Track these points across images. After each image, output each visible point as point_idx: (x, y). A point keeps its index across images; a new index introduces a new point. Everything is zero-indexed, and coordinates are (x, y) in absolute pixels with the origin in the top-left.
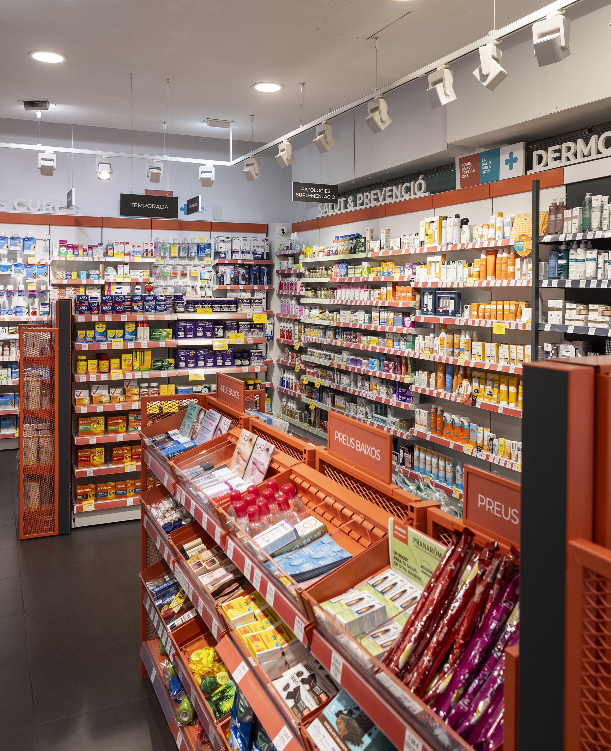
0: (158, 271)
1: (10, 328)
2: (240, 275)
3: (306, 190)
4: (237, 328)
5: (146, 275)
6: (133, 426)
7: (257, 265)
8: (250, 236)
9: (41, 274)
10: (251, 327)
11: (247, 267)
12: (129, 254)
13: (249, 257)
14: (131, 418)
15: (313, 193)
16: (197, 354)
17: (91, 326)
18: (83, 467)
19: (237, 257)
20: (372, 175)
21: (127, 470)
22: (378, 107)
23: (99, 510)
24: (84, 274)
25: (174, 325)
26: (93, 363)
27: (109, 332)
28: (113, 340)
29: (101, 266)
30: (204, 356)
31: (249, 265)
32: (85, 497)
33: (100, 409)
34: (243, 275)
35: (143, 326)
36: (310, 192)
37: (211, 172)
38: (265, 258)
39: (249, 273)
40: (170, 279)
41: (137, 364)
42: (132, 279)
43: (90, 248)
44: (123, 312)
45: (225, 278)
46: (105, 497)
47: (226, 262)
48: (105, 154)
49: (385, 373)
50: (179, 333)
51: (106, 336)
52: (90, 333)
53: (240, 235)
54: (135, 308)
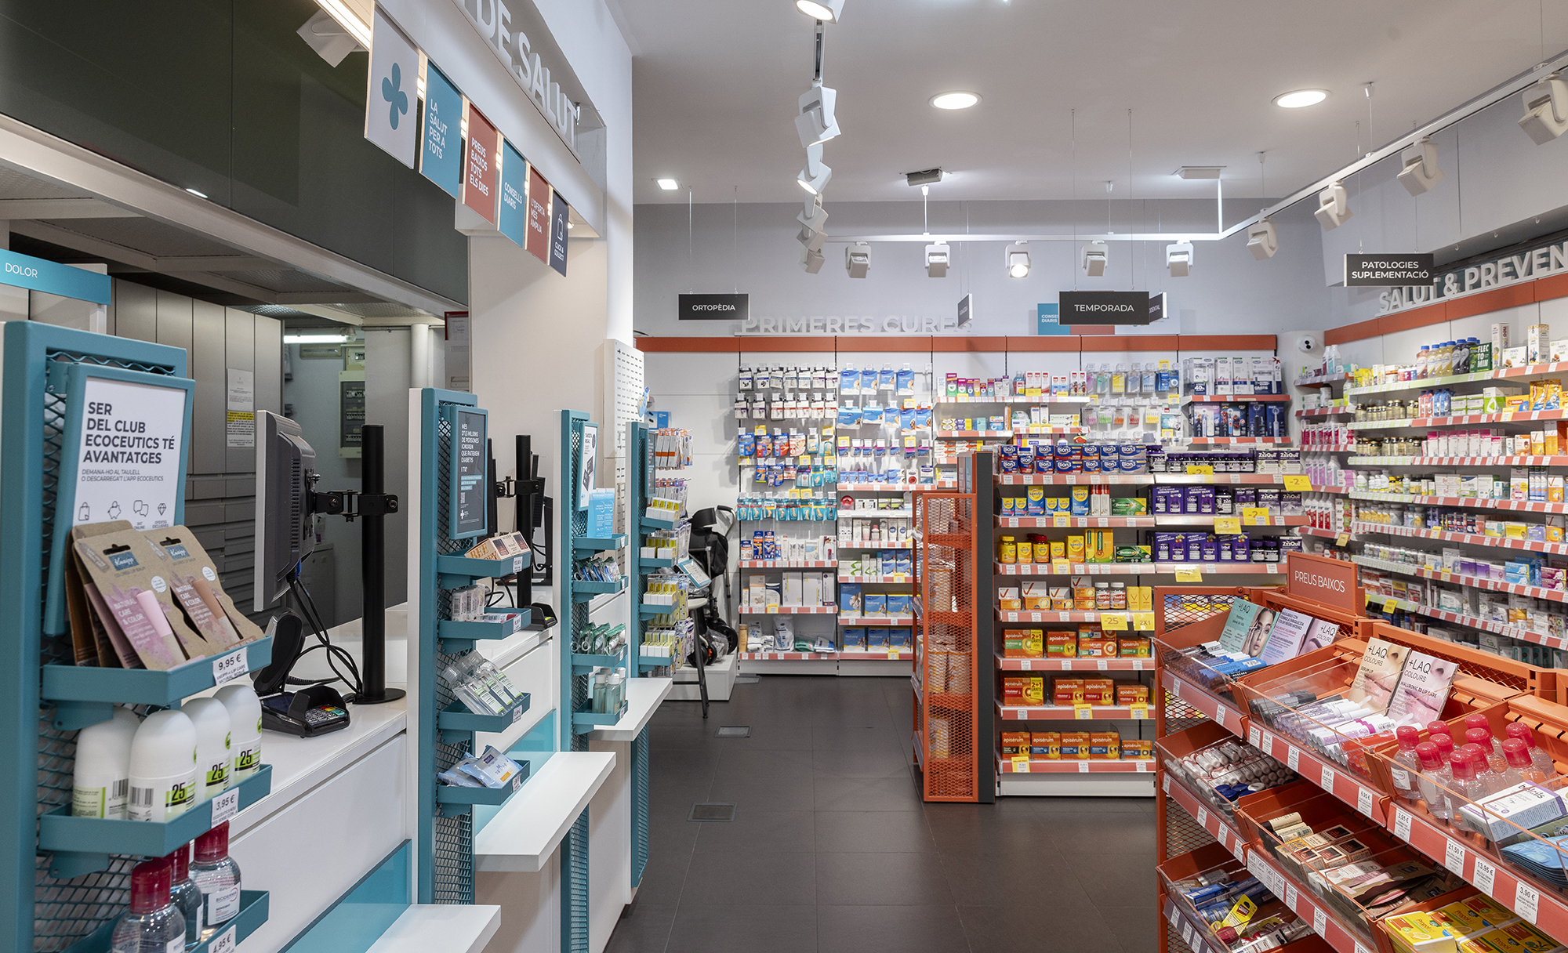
0: (1093, 416)
1: (880, 500)
2: (1231, 421)
3: (1371, 265)
4: (1257, 499)
5: (1075, 423)
6: (1087, 649)
7: (1260, 403)
8: (1247, 355)
9: (922, 422)
10: (1281, 498)
11: (1242, 407)
12: (1047, 391)
13: (1247, 390)
14: (1083, 635)
15: (1385, 270)
16: (1187, 539)
17: (1021, 491)
18: (1012, 704)
19: (1227, 392)
20: (1499, 231)
21: (1079, 716)
22: (1548, 96)
23: (1035, 774)
24: (982, 422)
25: (1148, 493)
26: (1025, 547)
27: (1048, 500)
28: (1055, 513)
29: (1006, 409)
30: (1200, 543)
31: (1247, 404)
32: (1016, 751)
33: (1036, 617)
34: (1236, 421)
35: (1100, 493)
36: (1379, 269)
37: (1187, 253)
38: (1274, 390)
39: (1246, 416)
40: (1112, 429)
41: (1091, 552)
42: (1054, 429)
43: (991, 383)
44: (1070, 470)
45: (1204, 426)
46: (1044, 755)
47: (1207, 399)
48: (1019, 239)
49: (1547, 590)
50: (1158, 505)
51: (1044, 507)
52: (1021, 502)
53: (1230, 355)
54: (1088, 464)
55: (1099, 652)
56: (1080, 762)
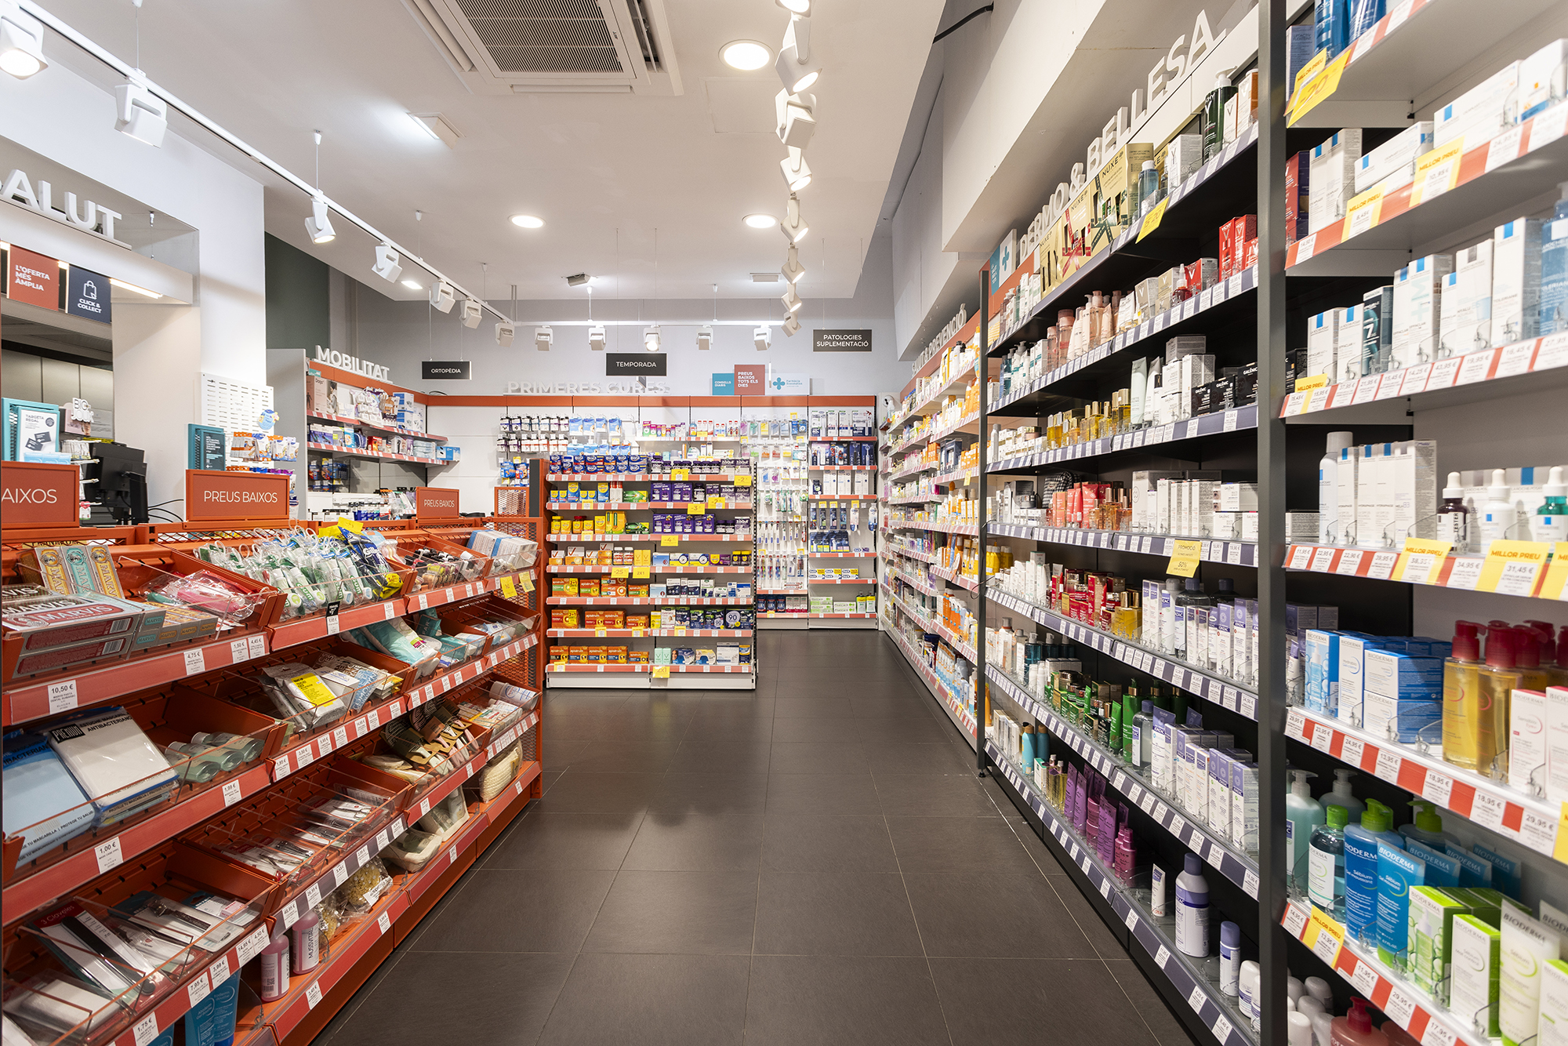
3: (829, 337)
4: (719, 491)
6: (606, 590)
10: (735, 491)
14: (604, 582)
15: (839, 341)
16: (673, 518)
17: (564, 486)
18: (556, 627)
21: (598, 635)
23: (569, 674)
25: (648, 487)
26: (566, 523)
27: (581, 492)
28: (583, 500)
30: (681, 521)
32: (558, 657)
33: (570, 569)
35: (616, 487)
41: (610, 527)
44: (596, 471)
46: (577, 660)
50: (654, 495)
51: (578, 496)
52: (563, 493)
54: (607, 468)
55: (613, 593)
56: (599, 665)
